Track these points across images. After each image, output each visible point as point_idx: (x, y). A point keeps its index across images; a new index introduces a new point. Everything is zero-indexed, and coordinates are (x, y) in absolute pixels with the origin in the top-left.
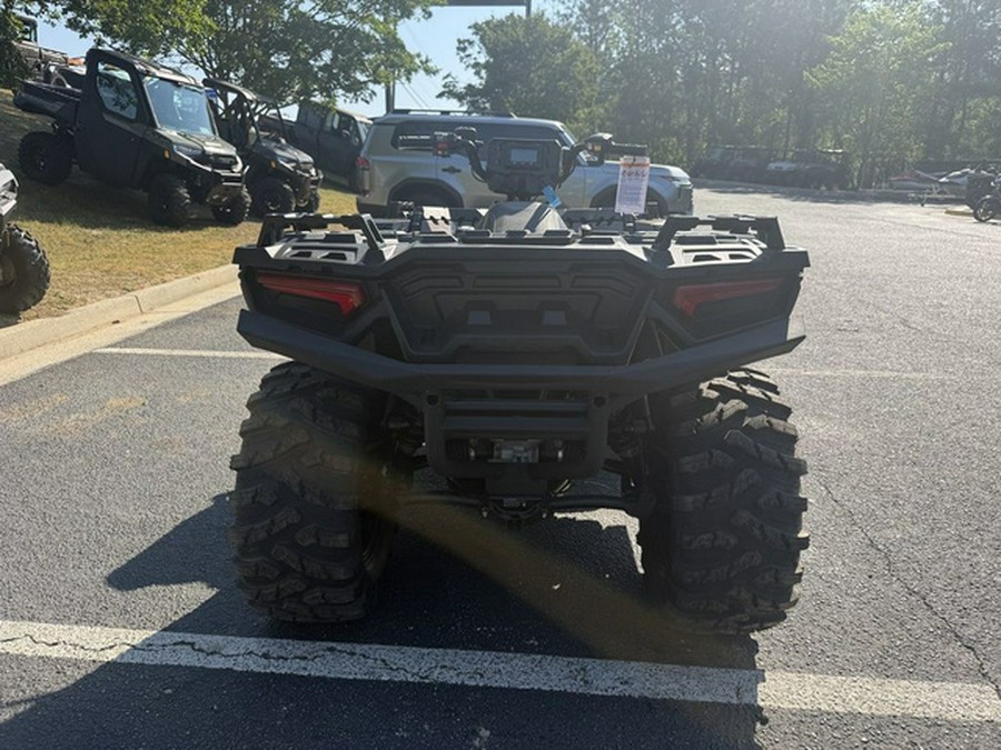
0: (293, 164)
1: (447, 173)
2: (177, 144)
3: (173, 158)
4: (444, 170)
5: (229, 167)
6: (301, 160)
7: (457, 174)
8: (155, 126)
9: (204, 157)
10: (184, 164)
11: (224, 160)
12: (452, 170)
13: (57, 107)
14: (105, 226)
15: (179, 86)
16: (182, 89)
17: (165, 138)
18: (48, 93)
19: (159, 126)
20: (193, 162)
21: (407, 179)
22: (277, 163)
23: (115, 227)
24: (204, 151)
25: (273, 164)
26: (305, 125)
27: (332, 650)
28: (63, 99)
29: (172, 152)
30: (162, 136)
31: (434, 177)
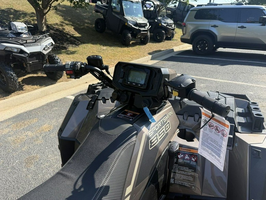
0: (167, 24)
1: (213, 28)
2: (129, 21)
3: (128, 25)
4: (212, 26)
5: (144, 27)
6: (169, 22)
7: (216, 28)
9: (136, 24)
10: (130, 27)
11: (143, 25)
12: (215, 26)
13: (102, 11)
14: (108, 45)
15: (133, 2)
16: (134, 3)
17: (126, 19)
18: (101, 7)
19: (125, 15)
20: (133, 26)
21: (197, 30)
22: (161, 24)
23: (111, 46)
24: (137, 23)
25: (160, 25)
28: (104, 9)
29: (128, 23)
30: (125, 19)
31: (208, 29)
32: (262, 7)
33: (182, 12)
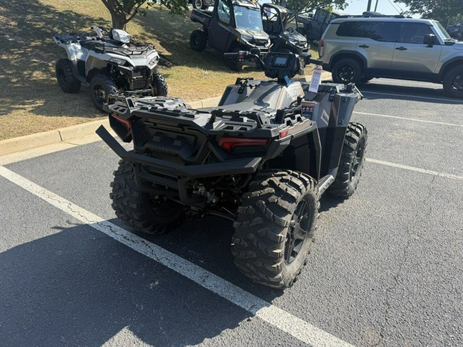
0: (296, 42)
1: (361, 48)
2: (243, 35)
3: (240, 41)
4: (360, 46)
5: (263, 45)
6: (300, 40)
7: (366, 48)
8: (235, 27)
9: (253, 41)
10: (244, 44)
11: (262, 42)
12: (364, 46)
13: (203, 20)
14: (211, 69)
15: (249, 9)
16: (250, 10)
17: (239, 32)
18: (201, 14)
19: (237, 27)
20: (248, 43)
21: (340, 51)
22: (288, 42)
23: (215, 70)
24: (253, 38)
25: (287, 43)
26: (317, 21)
27: (143, 242)
28: (206, 17)
29: (240, 39)
30: (237, 31)
31: (354, 50)
32: (429, 22)
33: (321, 25)
